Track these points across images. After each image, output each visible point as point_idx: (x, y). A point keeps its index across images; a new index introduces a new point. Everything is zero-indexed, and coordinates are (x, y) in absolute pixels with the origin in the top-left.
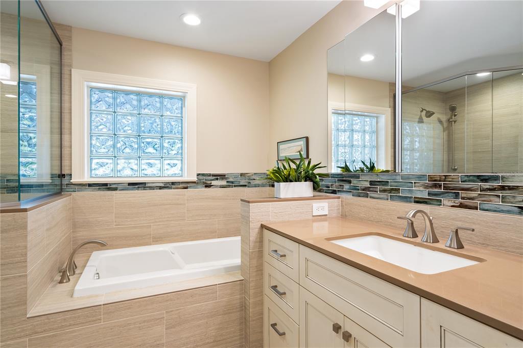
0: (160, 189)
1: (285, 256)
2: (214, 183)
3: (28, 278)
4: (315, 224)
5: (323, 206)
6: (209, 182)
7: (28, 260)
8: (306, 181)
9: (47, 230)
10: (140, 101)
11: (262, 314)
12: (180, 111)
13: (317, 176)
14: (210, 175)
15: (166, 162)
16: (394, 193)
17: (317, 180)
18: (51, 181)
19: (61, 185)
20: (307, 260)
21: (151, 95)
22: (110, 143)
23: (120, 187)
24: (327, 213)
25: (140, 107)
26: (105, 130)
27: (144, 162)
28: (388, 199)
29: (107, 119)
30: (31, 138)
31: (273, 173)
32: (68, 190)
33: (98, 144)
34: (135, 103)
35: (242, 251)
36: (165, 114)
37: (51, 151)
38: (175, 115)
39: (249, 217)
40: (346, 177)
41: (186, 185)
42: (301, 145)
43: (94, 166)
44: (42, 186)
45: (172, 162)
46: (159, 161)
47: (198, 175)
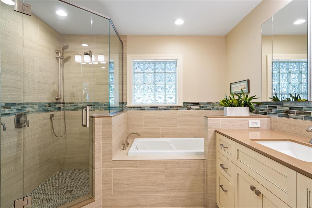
0: (164, 110)
1: (227, 148)
2: (192, 107)
3: (113, 144)
4: (250, 133)
5: (256, 122)
6: (189, 107)
7: (113, 137)
8: (245, 106)
9: (118, 126)
10: (155, 66)
11: (216, 179)
12: (174, 70)
13: (252, 104)
14: (190, 103)
15: (167, 96)
16: (307, 115)
17: (252, 106)
18: (119, 105)
19: (123, 107)
20: (238, 150)
21: (160, 62)
22: (142, 87)
23: (146, 109)
24: (259, 126)
25: (155, 69)
26: (140, 81)
27: (157, 96)
28: (302, 119)
29: (141, 76)
30: (112, 87)
31: (223, 102)
32: (125, 109)
33: (137, 88)
34: (153, 67)
35: (204, 144)
36: (167, 72)
37: (119, 92)
38: (172, 72)
39: (208, 125)
40: (273, 104)
41: (177, 108)
42: (244, 85)
43: (135, 99)
44: (116, 107)
45: (170, 96)
46: (164, 96)
47: (184, 103)
